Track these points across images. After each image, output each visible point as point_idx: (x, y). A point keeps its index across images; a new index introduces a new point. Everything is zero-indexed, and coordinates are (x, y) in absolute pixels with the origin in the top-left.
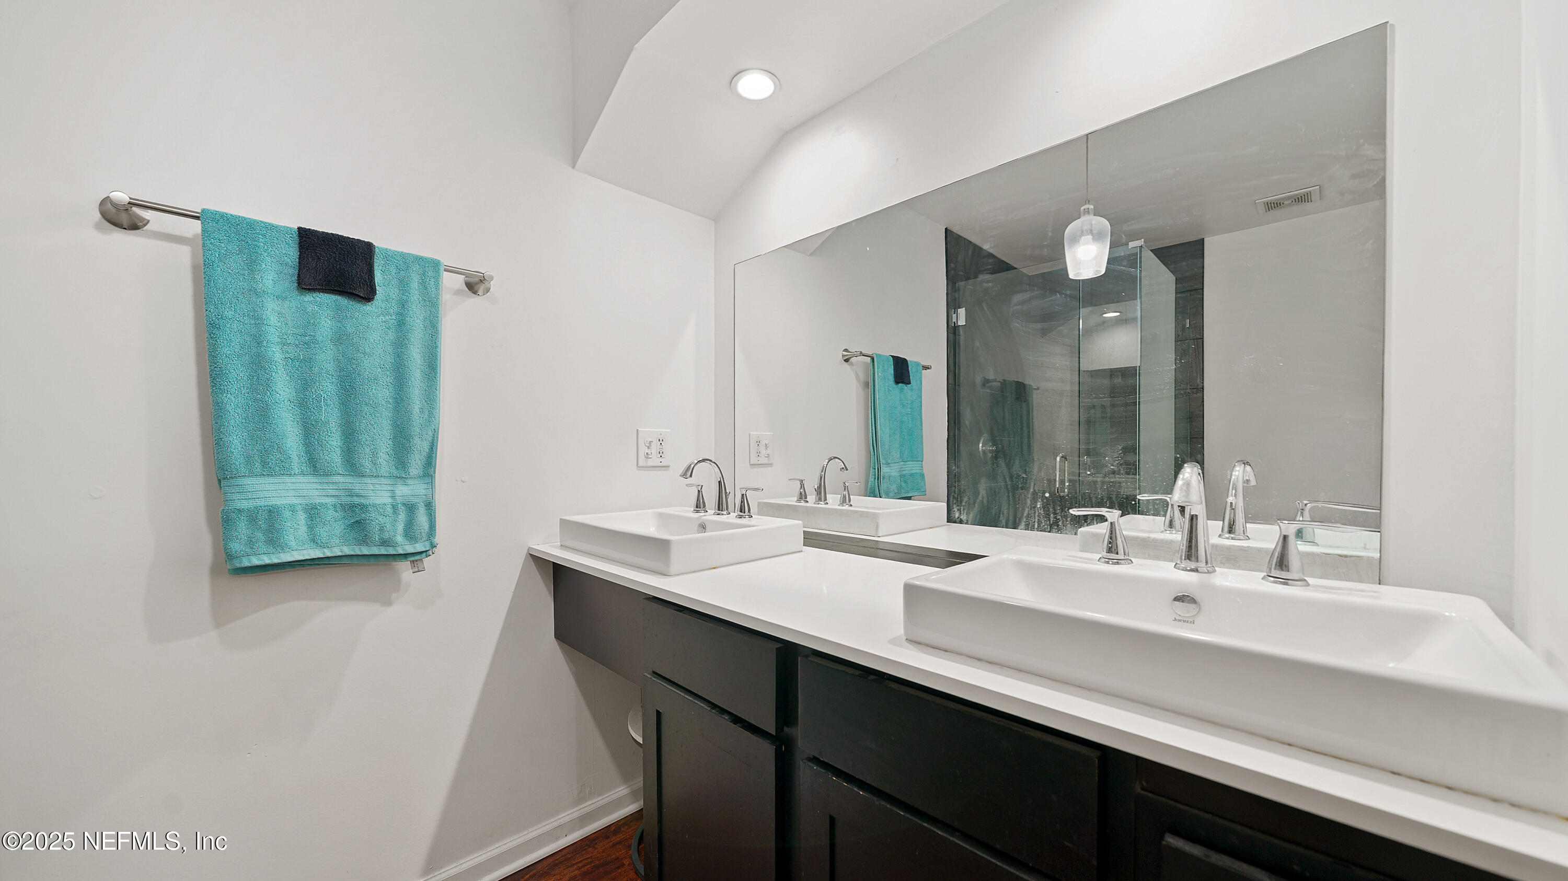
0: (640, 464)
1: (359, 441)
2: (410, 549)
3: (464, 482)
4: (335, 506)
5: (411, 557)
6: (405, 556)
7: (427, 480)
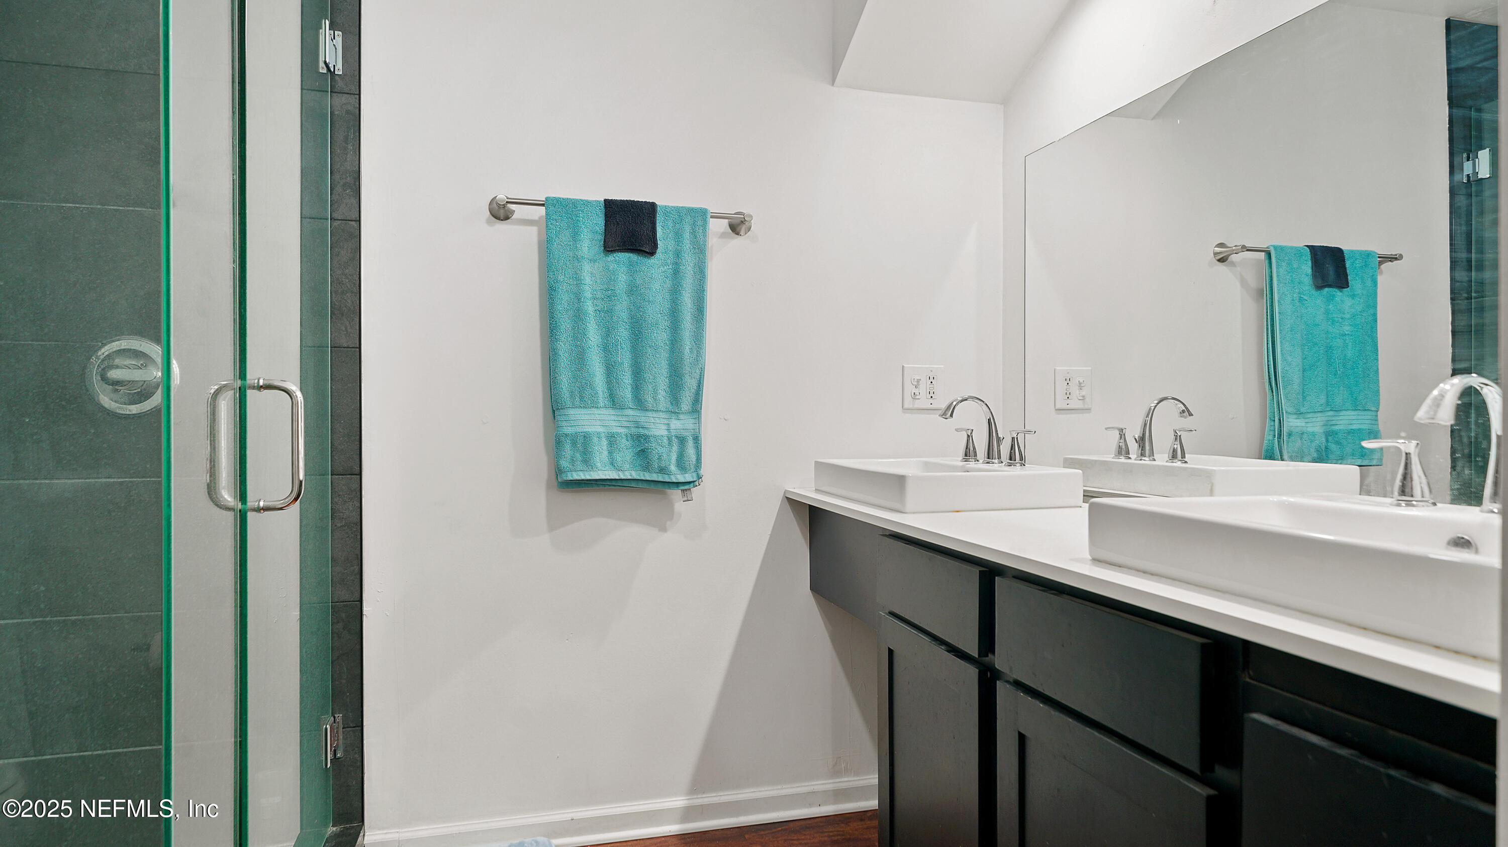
0: (906, 406)
1: (644, 379)
2: (681, 479)
3: (726, 420)
4: (626, 435)
5: (683, 486)
6: (677, 484)
7: (696, 416)
